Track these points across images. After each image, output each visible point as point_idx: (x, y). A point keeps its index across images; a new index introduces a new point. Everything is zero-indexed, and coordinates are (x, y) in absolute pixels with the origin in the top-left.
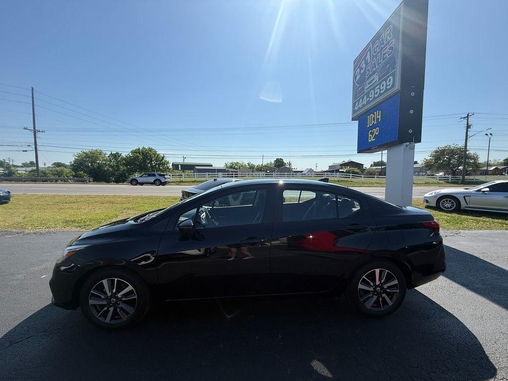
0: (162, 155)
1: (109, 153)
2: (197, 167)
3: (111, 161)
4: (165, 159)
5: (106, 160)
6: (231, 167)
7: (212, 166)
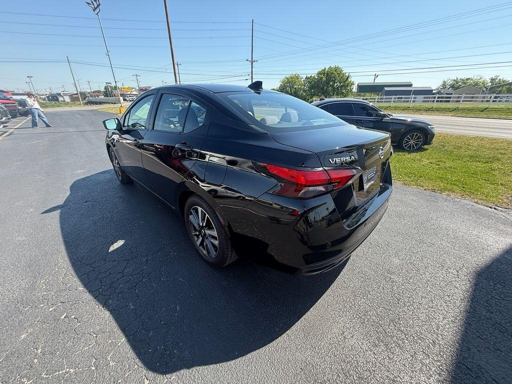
0: (347, 74)
1: (304, 77)
2: (386, 89)
3: (305, 86)
4: (349, 80)
5: (301, 85)
6: (452, 86)
7: (411, 85)
